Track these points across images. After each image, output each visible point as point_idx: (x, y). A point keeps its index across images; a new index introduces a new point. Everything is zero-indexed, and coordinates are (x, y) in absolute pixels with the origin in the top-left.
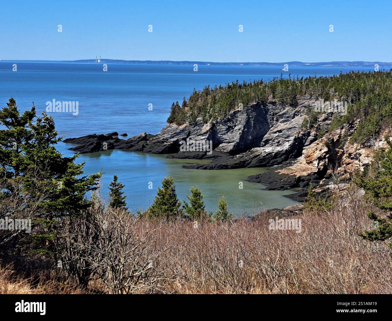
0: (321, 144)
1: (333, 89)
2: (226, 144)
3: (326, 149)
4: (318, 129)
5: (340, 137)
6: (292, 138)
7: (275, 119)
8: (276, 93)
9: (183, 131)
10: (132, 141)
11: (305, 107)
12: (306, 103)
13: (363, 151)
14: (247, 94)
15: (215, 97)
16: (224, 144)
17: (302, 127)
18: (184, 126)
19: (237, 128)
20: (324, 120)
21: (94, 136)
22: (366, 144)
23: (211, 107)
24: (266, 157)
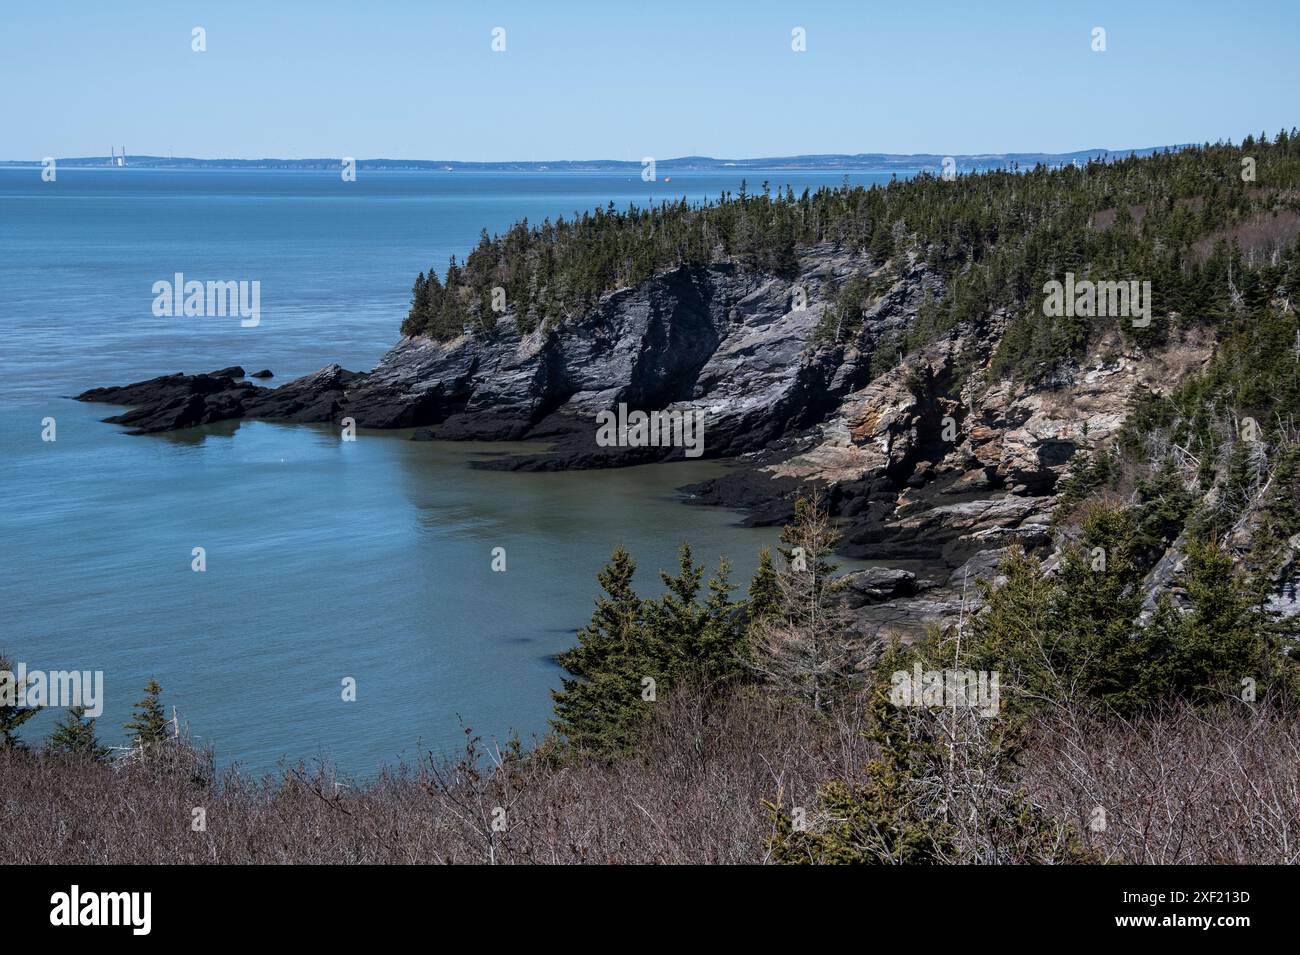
0: (896, 385)
1: (899, 225)
2: (591, 394)
3: (909, 401)
4: (867, 342)
5: (949, 362)
6: (792, 370)
7: (732, 314)
8: (733, 239)
9: (456, 356)
10: (297, 393)
11: (821, 277)
12: (825, 266)
13: (1036, 402)
14: (651, 243)
15: (550, 252)
16: (584, 395)
17: (818, 337)
18: (458, 342)
19: (622, 344)
20: (881, 316)
21: (176, 380)
22: (1044, 381)
23: (541, 284)
24: (718, 429)
